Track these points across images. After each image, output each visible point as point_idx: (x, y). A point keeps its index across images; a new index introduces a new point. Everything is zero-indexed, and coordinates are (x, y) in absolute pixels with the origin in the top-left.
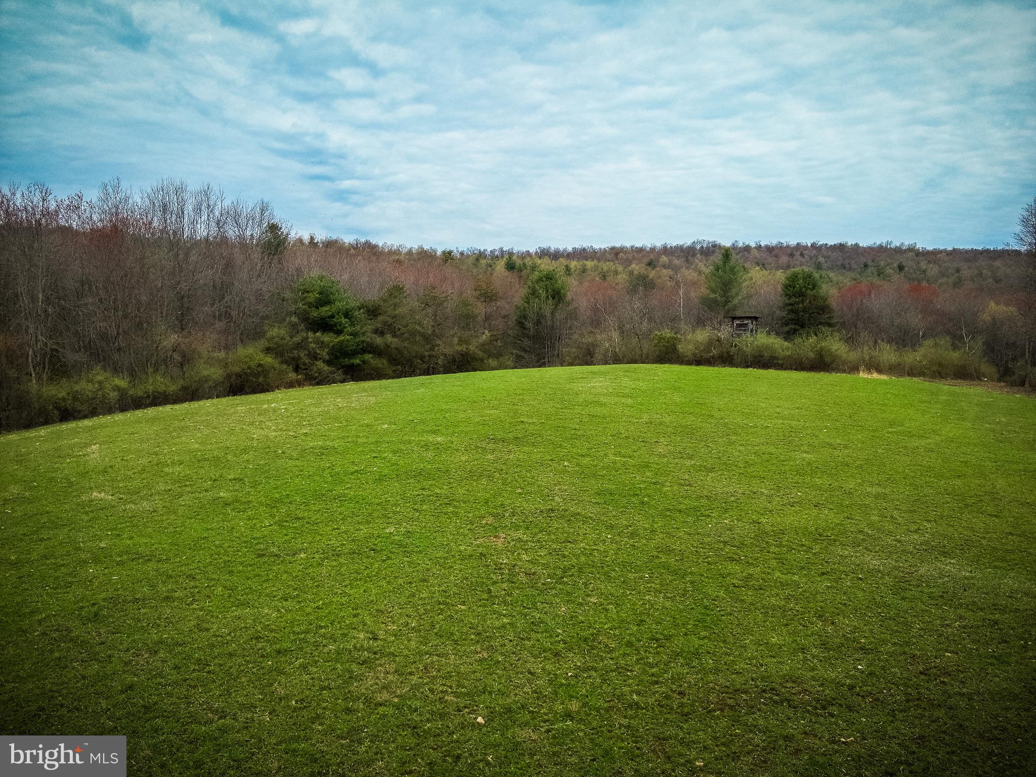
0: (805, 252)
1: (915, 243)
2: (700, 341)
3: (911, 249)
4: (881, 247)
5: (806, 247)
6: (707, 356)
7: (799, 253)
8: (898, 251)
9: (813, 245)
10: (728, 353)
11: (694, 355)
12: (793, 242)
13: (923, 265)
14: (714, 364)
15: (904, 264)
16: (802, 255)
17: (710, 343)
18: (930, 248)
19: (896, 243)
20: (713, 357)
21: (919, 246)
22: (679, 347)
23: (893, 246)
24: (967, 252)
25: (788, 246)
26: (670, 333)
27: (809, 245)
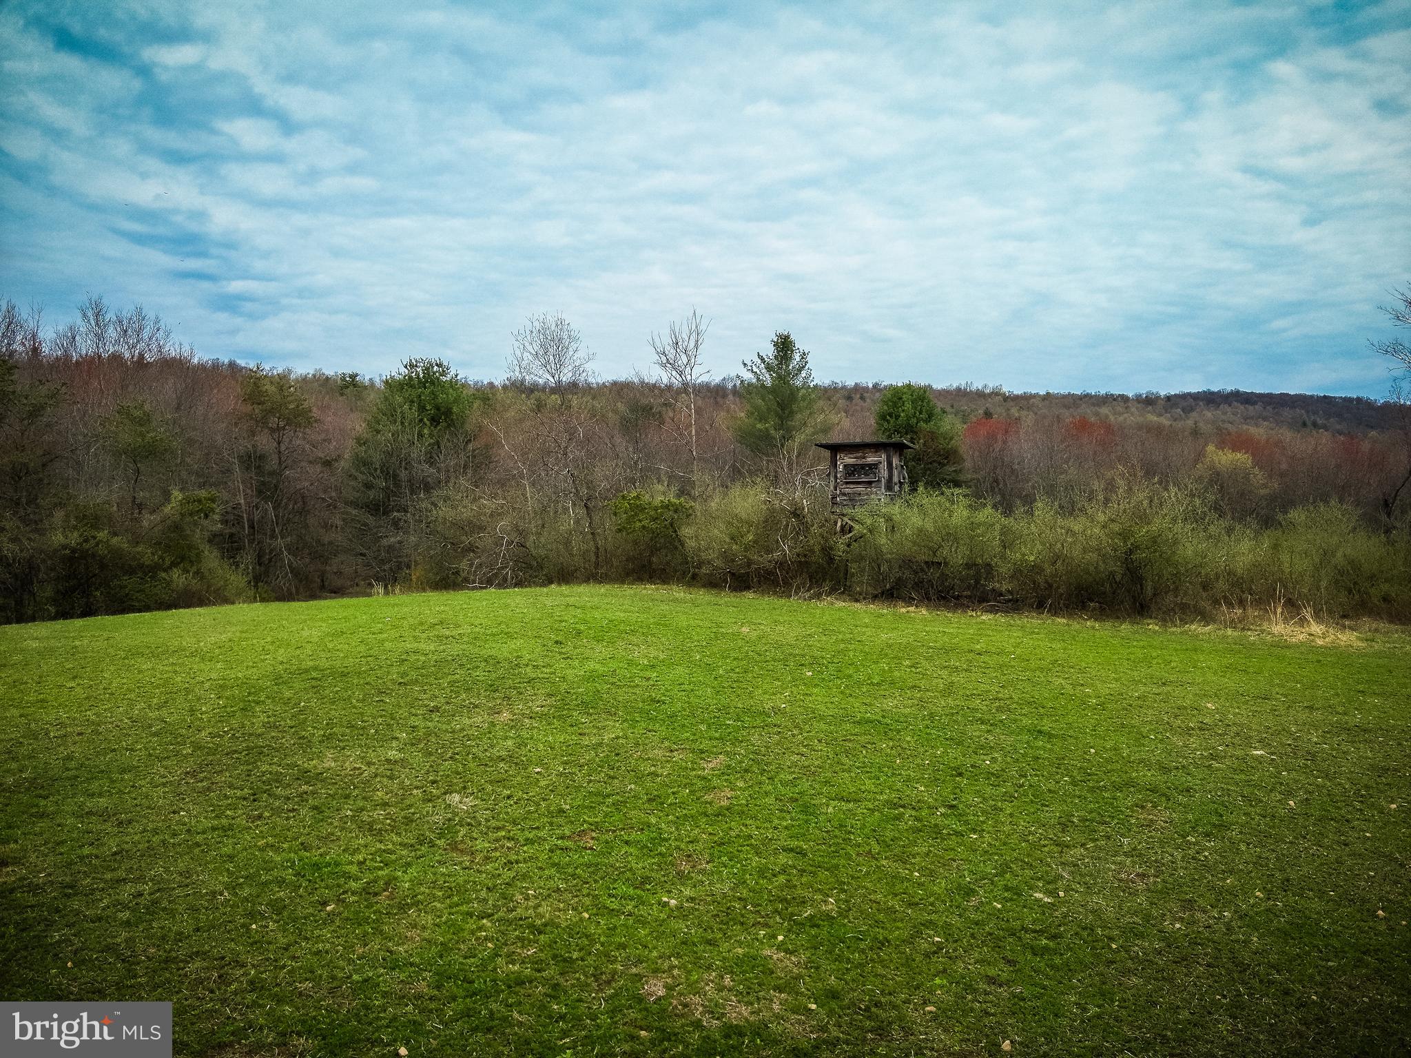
0: (865, 395)
1: (1001, 385)
2: (744, 516)
3: (996, 393)
4: (958, 390)
5: (866, 389)
6: (763, 560)
7: (858, 396)
8: (980, 395)
9: (875, 386)
10: (827, 551)
11: (727, 557)
12: (850, 383)
13: (1015, 412)
14: (787, 584)
15: (992, 411)
16: (862, 398)
17: (770, 521)
18: (1018, 391)
19: (977, 385)
20: (781, 564)
21: (1005, 390)
22: (686, 531)
23: (974, 388)
24: (1064, 397)
25: (844, 388)
26: (664, 493)
27: (871, 386)
